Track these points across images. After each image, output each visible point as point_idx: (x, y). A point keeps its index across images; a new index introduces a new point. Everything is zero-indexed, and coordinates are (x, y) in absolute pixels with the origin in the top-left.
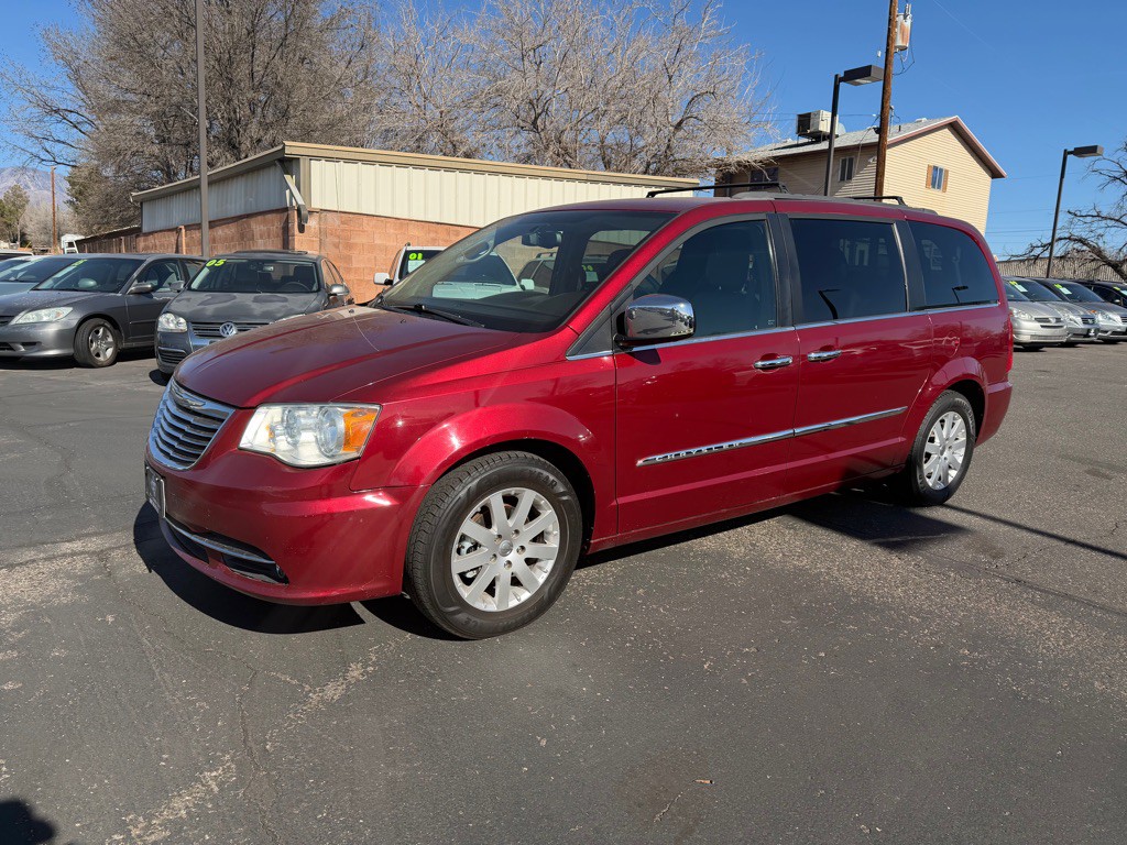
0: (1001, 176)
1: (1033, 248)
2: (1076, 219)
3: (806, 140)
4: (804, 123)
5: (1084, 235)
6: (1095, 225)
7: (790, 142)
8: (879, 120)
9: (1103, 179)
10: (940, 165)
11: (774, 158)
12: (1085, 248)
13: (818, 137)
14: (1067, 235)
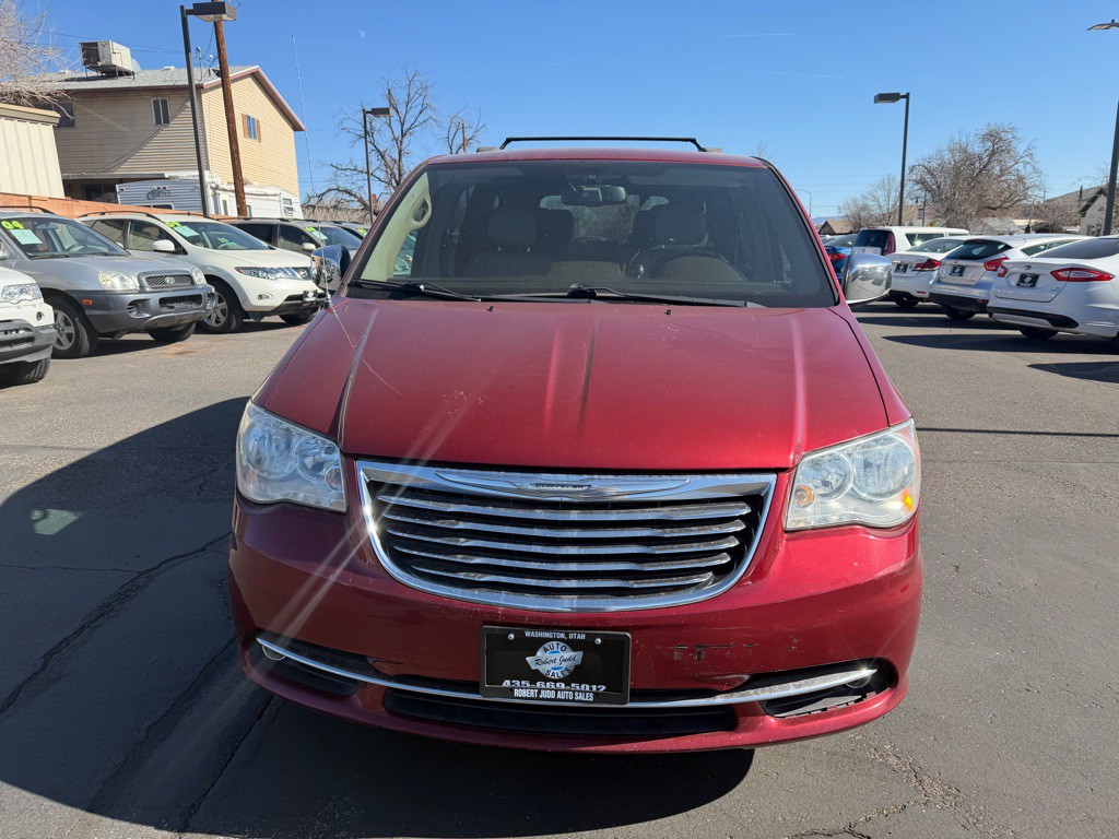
0: (301, 129)
1: (310, 198)
2: (339, 172)
3: (94, 74)
4: (91, 53)
5: (349, 187)
6: (355, 178)
7: (69, 74)
8: (217, 61)
9: (351, 137)
10: (252, 116)
11: (67, 91)
12: (352, 198)
13: (111, 72)
14: (335, 187)
